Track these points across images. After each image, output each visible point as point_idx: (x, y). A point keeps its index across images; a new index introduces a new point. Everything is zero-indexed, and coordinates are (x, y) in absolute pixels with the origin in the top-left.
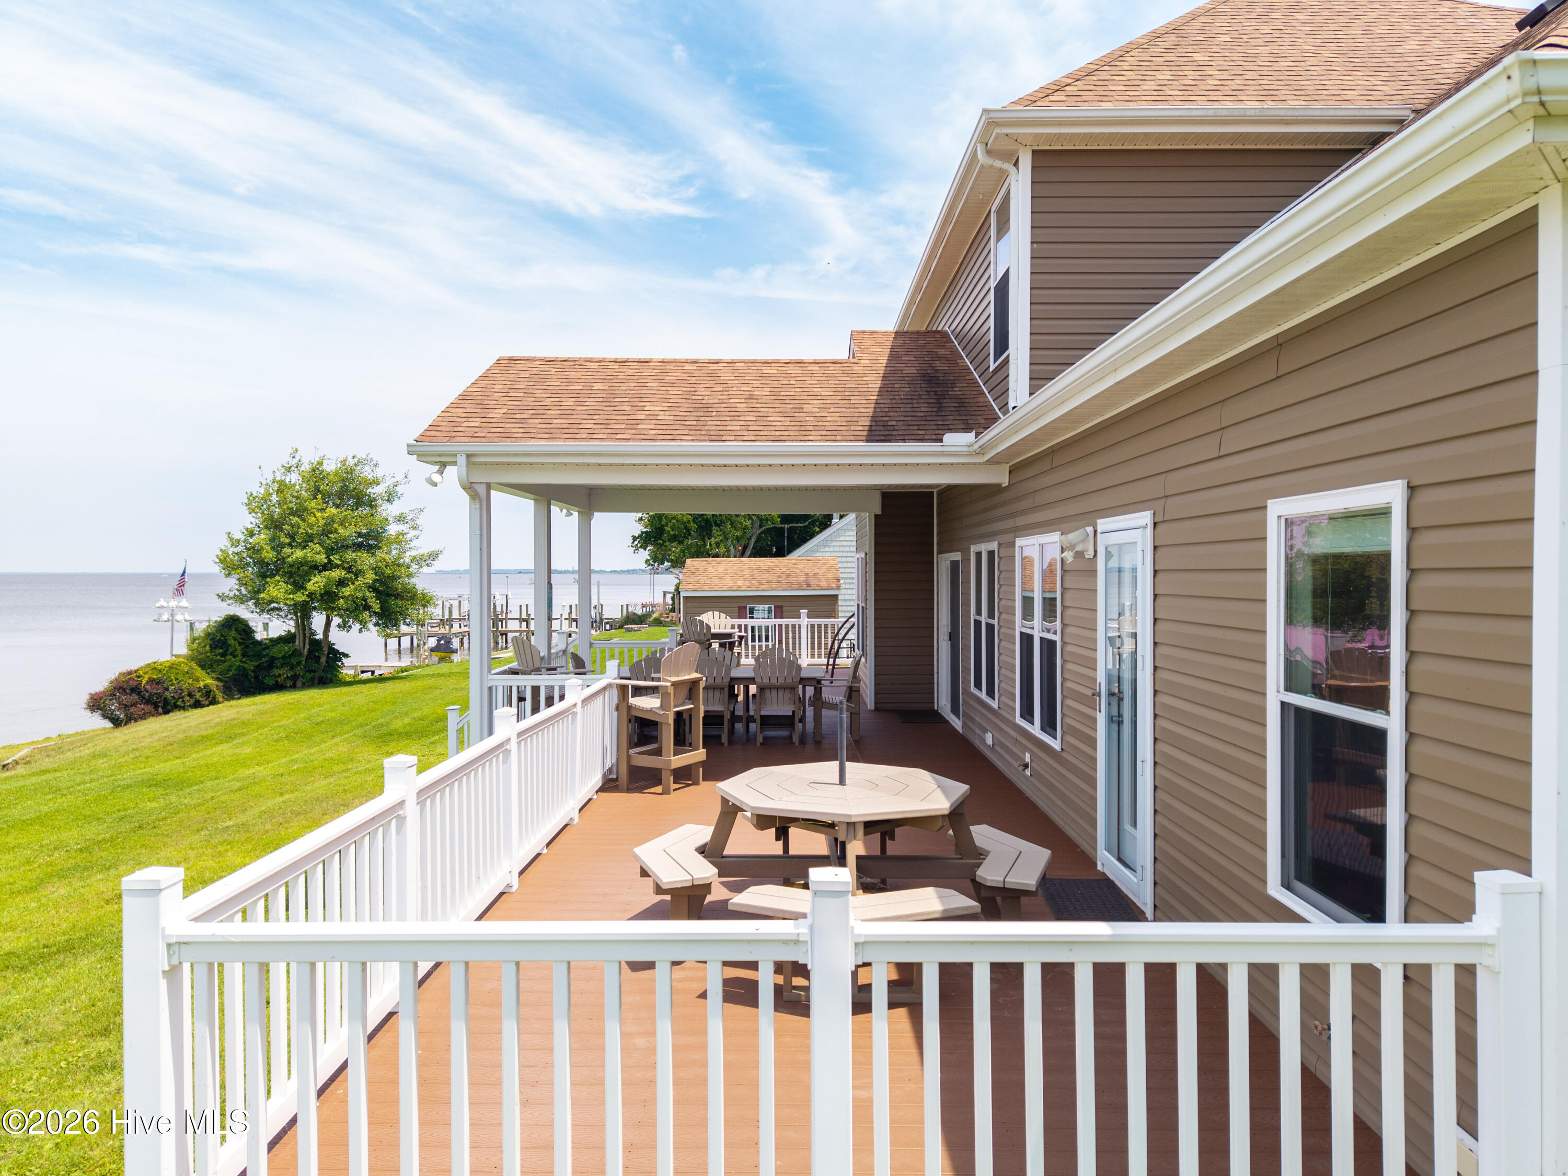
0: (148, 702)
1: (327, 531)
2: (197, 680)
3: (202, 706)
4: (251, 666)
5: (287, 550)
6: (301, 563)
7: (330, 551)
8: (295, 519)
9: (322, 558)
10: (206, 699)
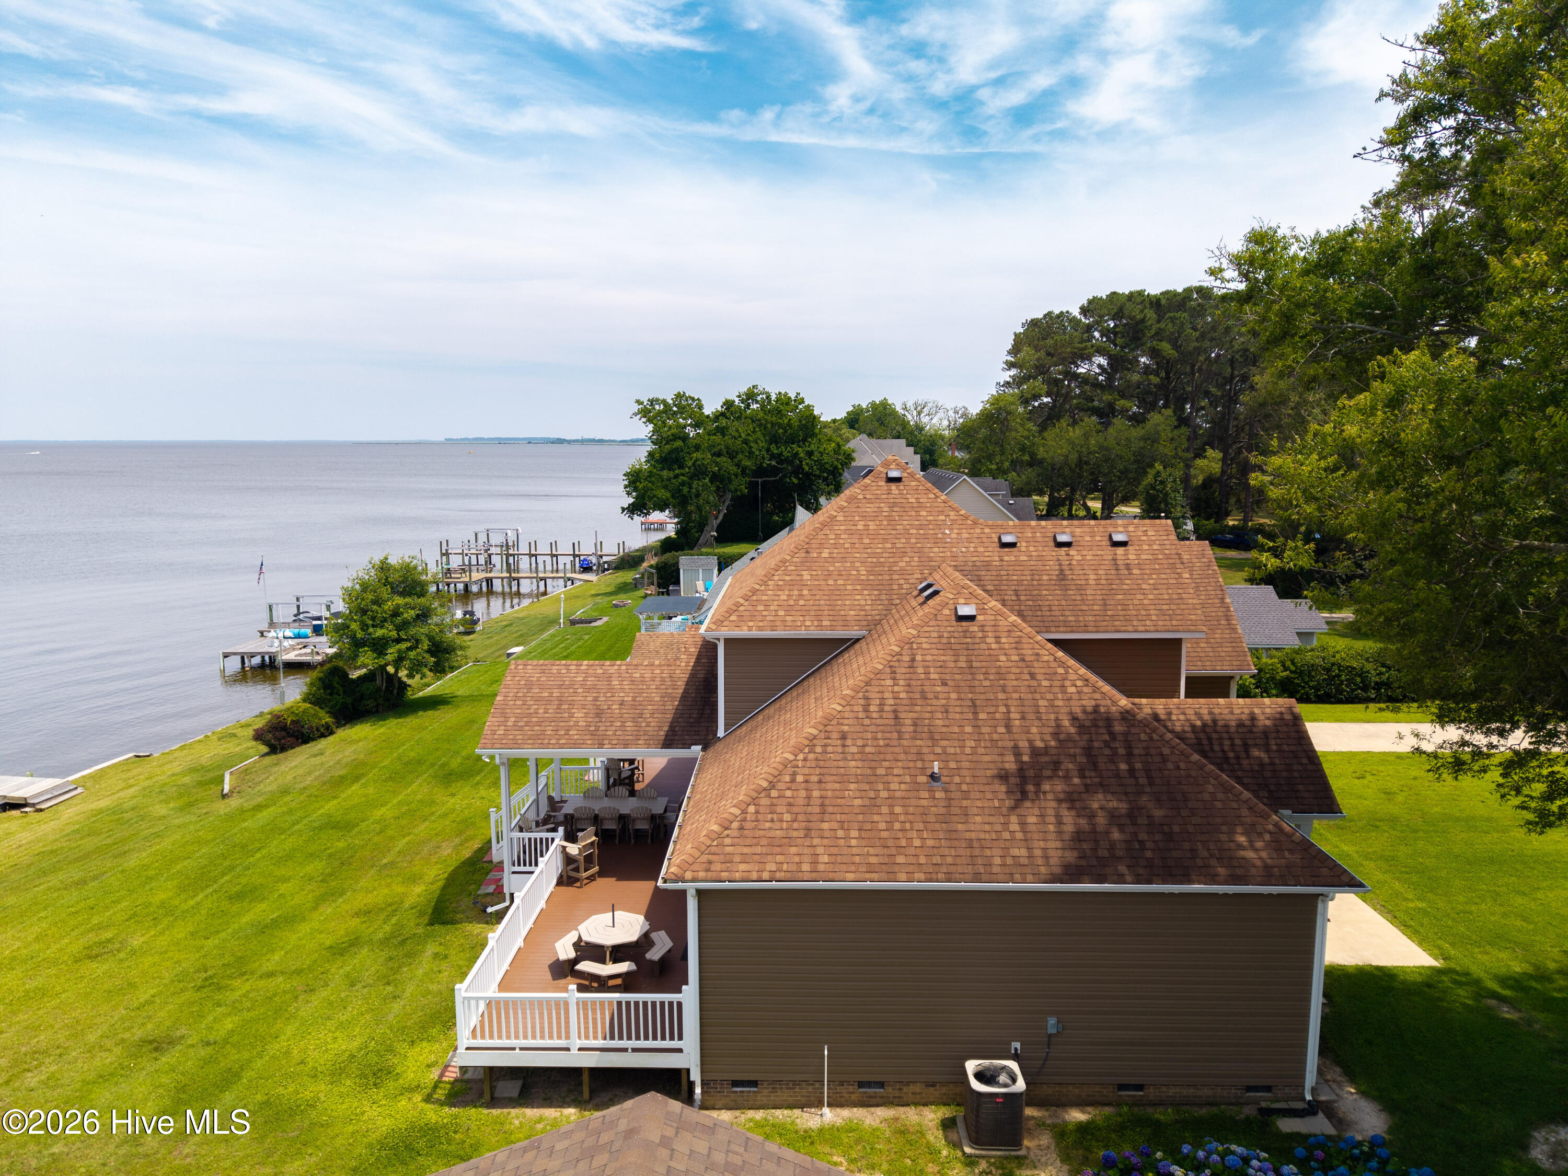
0: (290, 735)
1: (396, 614)
2: (320, 719)
3: (325, 737)
4: (349, 700)
5: (371, 630)
6: (383, 638)
7: (399, 628)
8: (375, 607)
9: (394, 634)
10: (327, 732)
